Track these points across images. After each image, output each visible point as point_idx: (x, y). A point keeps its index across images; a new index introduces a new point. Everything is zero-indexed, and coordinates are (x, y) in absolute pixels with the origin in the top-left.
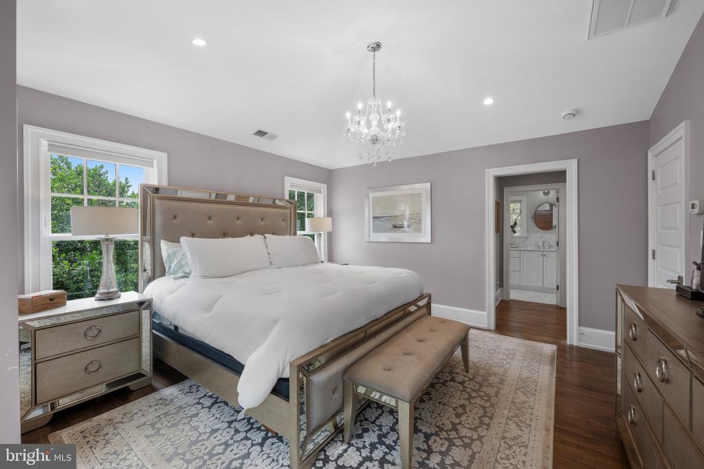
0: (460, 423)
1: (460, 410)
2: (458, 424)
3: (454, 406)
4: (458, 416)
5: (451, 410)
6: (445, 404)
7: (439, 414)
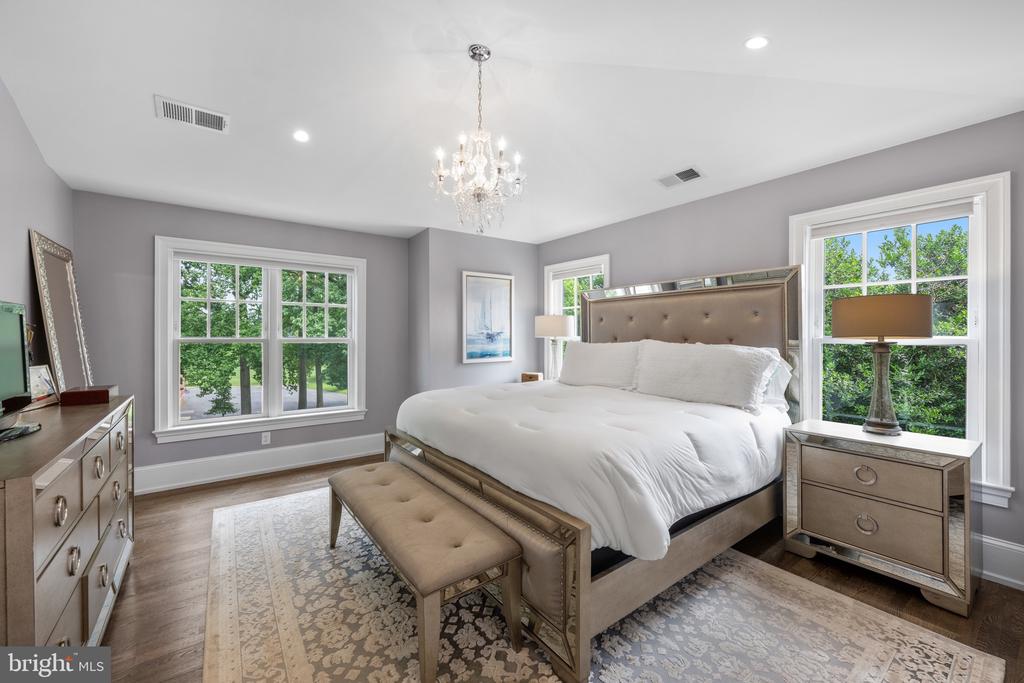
0: (336, 606)
1: (352, 619)
2: (338, 604)
3: (366, 618)
4: (347, 612)
5: (363, 611)
6: (377, 609)
7: (368, 595)
